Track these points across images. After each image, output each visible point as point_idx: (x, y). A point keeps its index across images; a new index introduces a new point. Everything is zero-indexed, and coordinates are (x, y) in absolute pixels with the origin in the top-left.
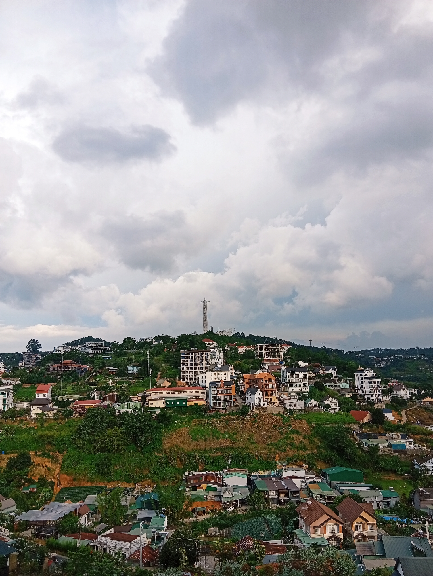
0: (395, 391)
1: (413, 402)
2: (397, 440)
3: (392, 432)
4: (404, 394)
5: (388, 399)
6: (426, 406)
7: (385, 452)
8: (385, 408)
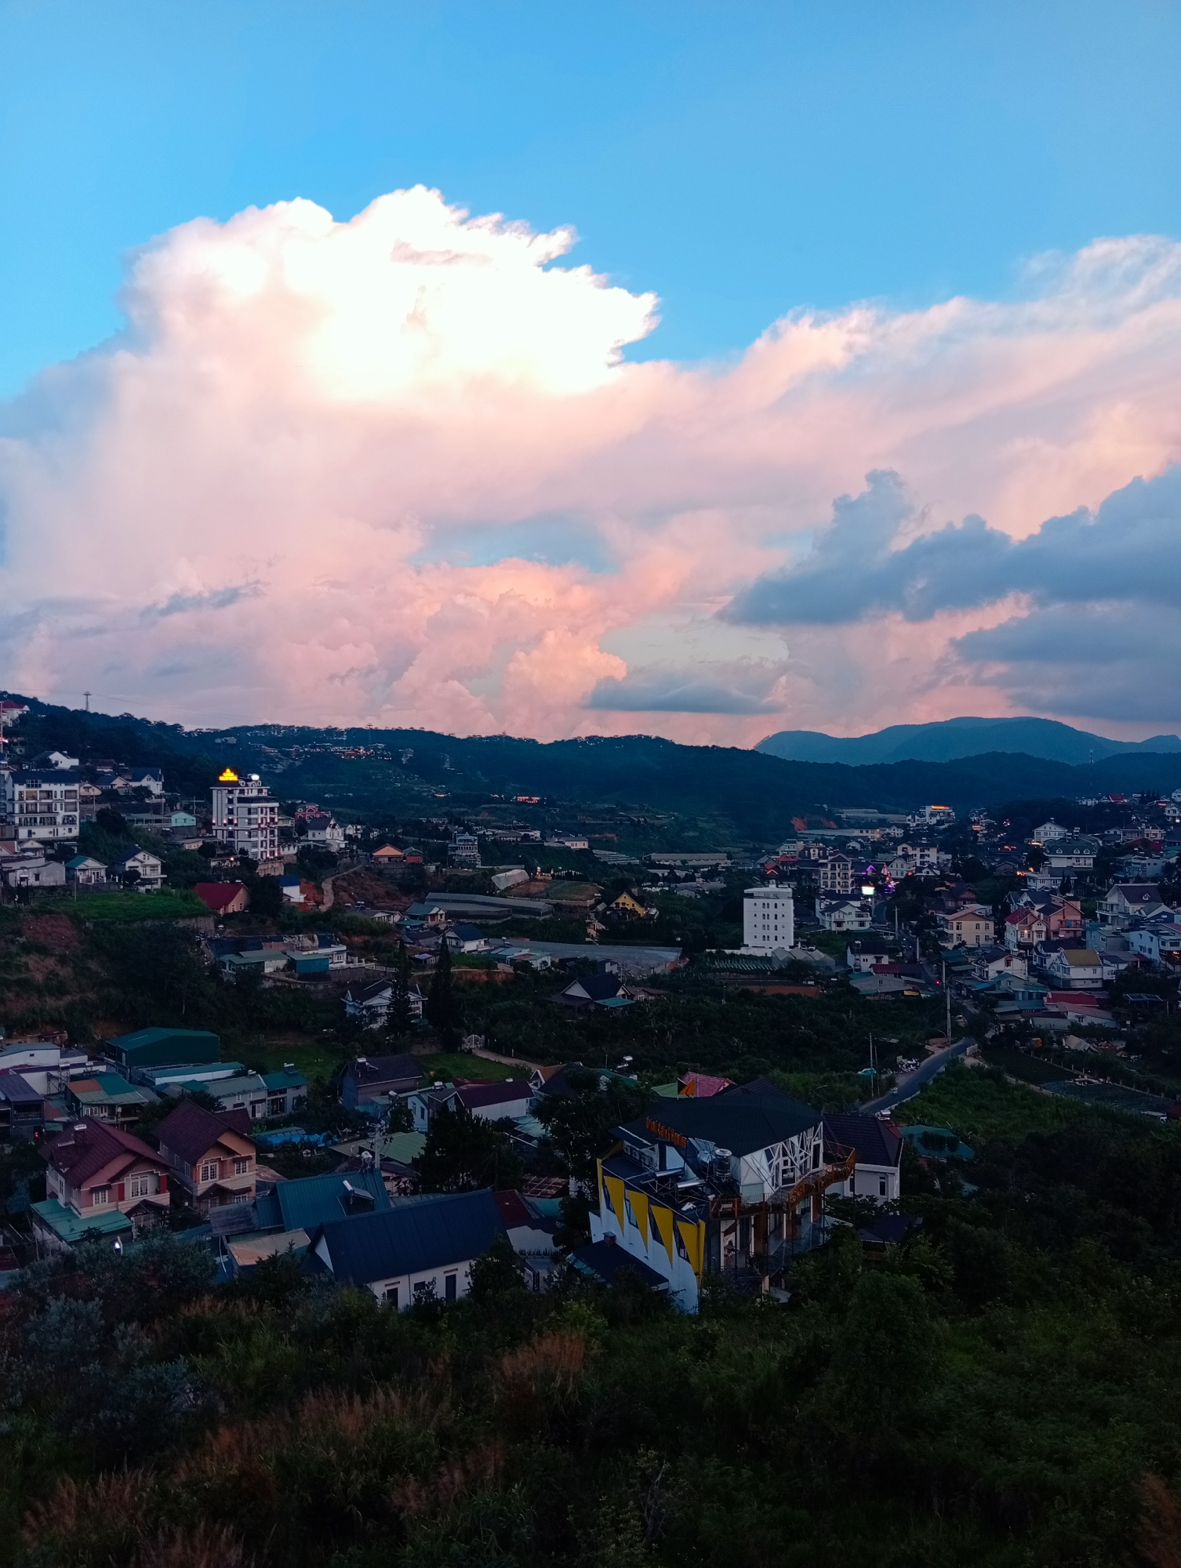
0: (310, 833)
1: (352, 857)
2: (310, 950)
3: (298, 932)
4: (334, 837)
5: (293, 851)
6: (382, 867)
7: (279, 980)
8: (282, 874)
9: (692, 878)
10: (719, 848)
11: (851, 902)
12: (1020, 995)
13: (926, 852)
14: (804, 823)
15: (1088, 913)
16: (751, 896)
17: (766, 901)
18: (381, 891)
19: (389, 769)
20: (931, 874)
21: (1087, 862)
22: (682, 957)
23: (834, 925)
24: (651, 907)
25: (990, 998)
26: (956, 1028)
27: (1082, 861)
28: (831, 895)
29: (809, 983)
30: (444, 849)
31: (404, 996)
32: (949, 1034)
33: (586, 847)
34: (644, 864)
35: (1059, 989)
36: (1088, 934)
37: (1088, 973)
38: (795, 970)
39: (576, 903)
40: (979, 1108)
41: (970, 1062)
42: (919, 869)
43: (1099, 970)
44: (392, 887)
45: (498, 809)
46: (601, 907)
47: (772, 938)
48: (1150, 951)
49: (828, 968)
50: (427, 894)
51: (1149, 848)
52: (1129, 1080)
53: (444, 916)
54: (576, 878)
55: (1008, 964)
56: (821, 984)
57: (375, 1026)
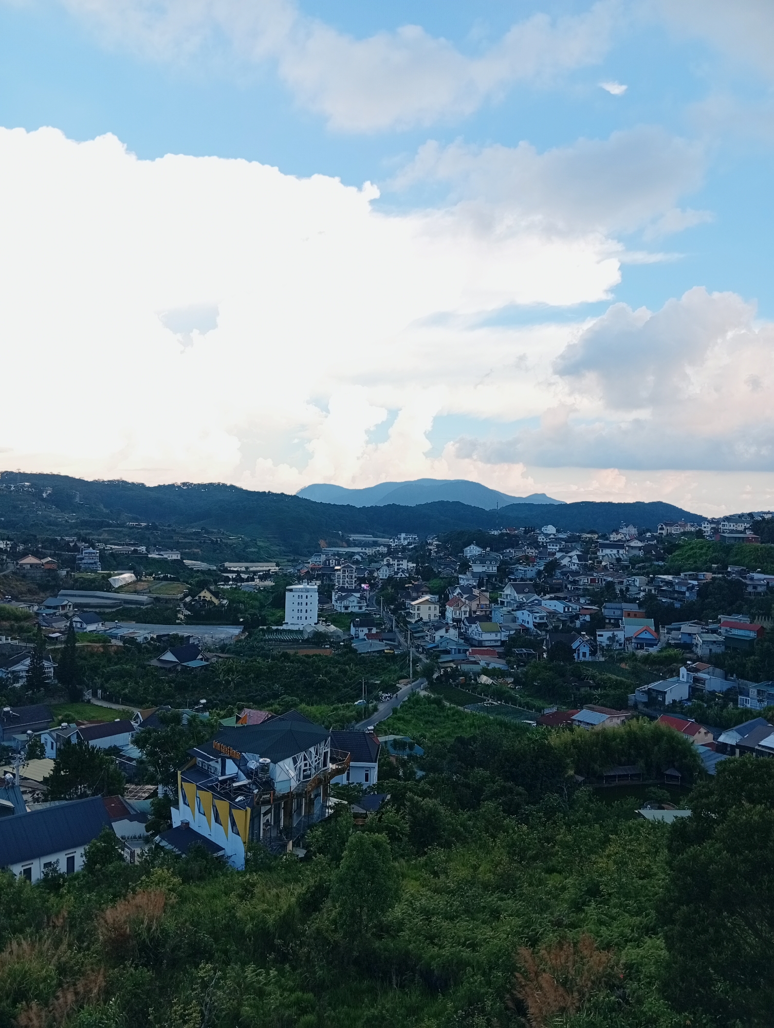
9: (253, 580)
10: (271, 560)
11: (354, 594)
12: (453, 650)
13: (401, 562)
14: (326, 543)
15: (494, 600)
16: (291, 590)
17: (300, 594)
18: (24, 589)
19: (33, 501)
20: (403, 576)
21: (494, 569)
22: (243, 632)
23: (343, 609)
24: (224, 599)
25: (435, 654)
26: (415, 673)
27: (491, 568)
28: (342, 589)
29: (326, 646)
30: (73, 560)
31: (40, 663)
32: (411, 676)
33: (179, 558)
34: (220, 570)
35: (476, 647)
36: (493, 612)
37: (492, 636)
38: (319, 639)
39: (170, 597)
40: (427, 722)
41: (423, 693)
42: (396, 573)
43: (499, 635)
44: (33, 586)
45: (115, 531)
46: (188, 599)
47: (304, 618)
48: (528, 623)
49: (338, 637)
50: (59, 591)
51: (528, 560)
52: (513, 700)
53: (72, 607)
54: (171, 579)
55: (447, 631)
56: (334, 647)
57: (18, 685)
